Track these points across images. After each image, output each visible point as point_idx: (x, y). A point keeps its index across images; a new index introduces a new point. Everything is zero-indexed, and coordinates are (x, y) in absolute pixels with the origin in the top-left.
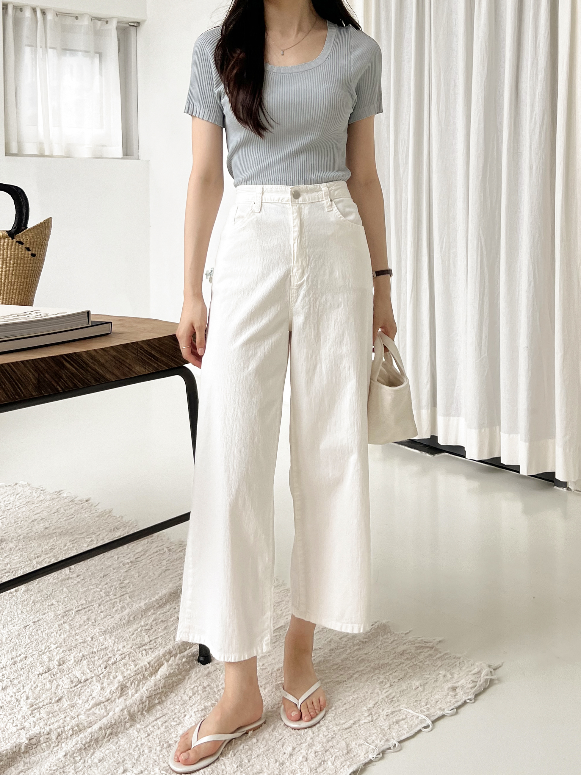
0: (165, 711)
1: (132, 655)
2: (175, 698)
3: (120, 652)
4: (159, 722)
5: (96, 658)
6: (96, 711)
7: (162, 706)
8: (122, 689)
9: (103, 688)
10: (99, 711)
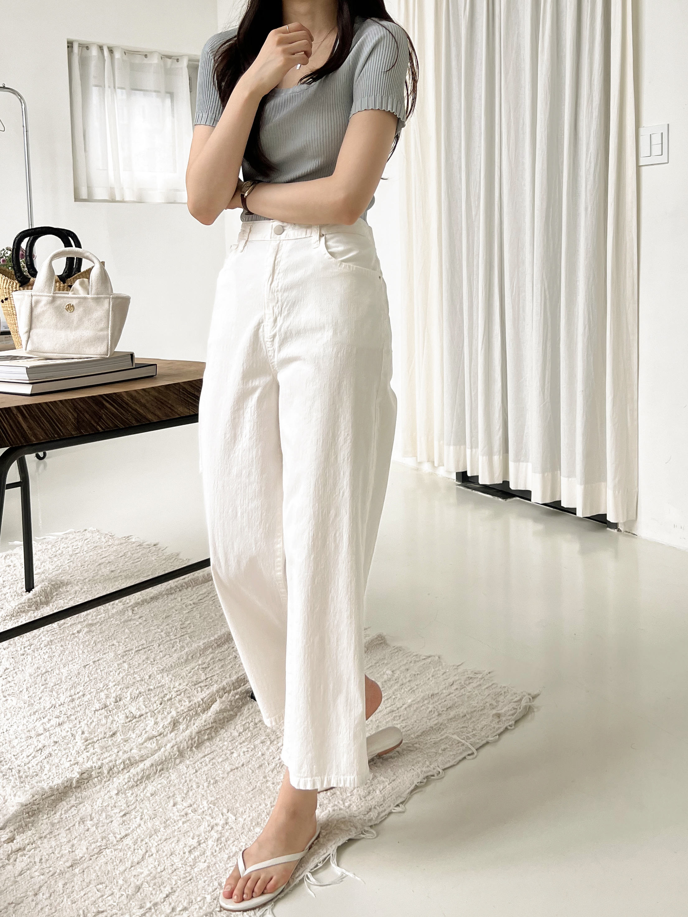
0: (214, 748)
1: (187, 692)
2: (225, 735)
3: (175, 689)
4: (207, 759)
5: (152, 695)
6: (148, 745)
7: (211, 743)
8: (174, 724)
9: (156, 723)
10: (150, 745)
